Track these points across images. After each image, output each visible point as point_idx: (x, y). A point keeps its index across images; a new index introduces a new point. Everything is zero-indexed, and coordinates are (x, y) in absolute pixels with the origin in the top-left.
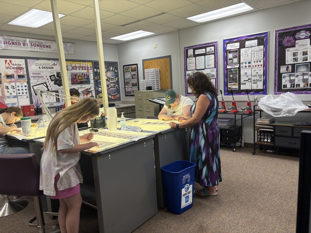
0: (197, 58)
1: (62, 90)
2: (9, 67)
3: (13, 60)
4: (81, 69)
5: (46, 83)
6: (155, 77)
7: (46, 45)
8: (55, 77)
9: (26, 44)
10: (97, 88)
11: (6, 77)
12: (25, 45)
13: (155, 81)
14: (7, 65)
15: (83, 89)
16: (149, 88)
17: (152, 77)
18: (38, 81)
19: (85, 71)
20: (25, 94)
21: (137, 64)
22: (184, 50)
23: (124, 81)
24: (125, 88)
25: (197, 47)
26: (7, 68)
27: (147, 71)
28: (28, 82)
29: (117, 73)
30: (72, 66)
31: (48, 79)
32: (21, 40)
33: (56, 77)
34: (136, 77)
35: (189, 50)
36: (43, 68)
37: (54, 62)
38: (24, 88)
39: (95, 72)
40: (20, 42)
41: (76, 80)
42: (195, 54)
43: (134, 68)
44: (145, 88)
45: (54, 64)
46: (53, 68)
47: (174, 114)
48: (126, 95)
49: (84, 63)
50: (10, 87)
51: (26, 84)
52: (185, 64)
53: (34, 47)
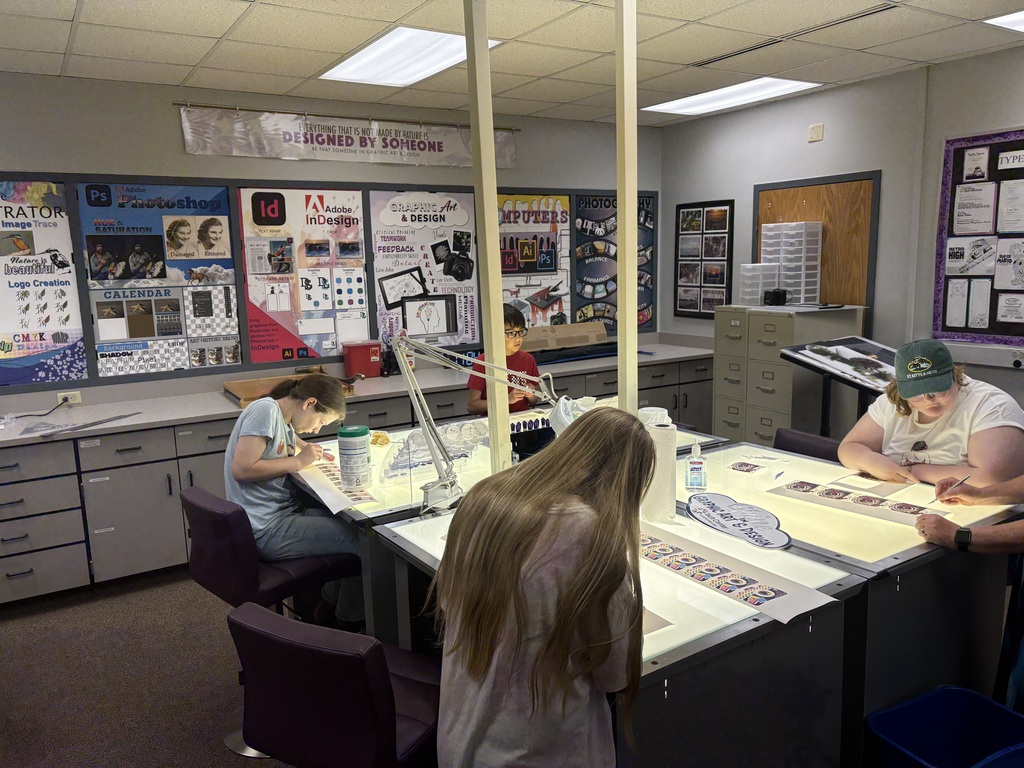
0: (1005, 184)
1: (467, 294)
2: (316, 217)
3: (327, 194)
4: (531, 221)
5: (418, 269)
6: (803, 255)
7: (429, 143)
8: (449, 249)
9: (368, 141)
10: (578, 287)
11: (304, 250)
12: (366, 145)
13: (803, 272)
14: (311, 212)
15: (533, 292)
16: (776, 298)
17: (790, 252)
18: (396, 264)
19: (545, 228)
20: (356, 304)
21: (731, 203)
22: (947, 152)
23: (677, 260)
24: (676, 286)
25: (1012, 138)
26: (310, 220)
27: (771, 230)
28: (369, 268)
29: (654, 232)
30: (504, 212)
31: (426, 256)
32: (356, 129)
33: (451, 248)
34: (721, 248)
35: (968, 153)
36: (414, 218)
37: (448, 199)
38: (355, 286)
39: (577, 229)
40: (353, 135)
41: (514, 258)
42: (1000, 167)
43: (718, 216)
44: (760, 295)
45: (449, 207)
46: (443, 218)
47: (921, 455)
48: (677, 314)
49: (544, 199)
50: (314, 282)
51: (360, 272)
52: (942, 207)
53: (393, 150)
